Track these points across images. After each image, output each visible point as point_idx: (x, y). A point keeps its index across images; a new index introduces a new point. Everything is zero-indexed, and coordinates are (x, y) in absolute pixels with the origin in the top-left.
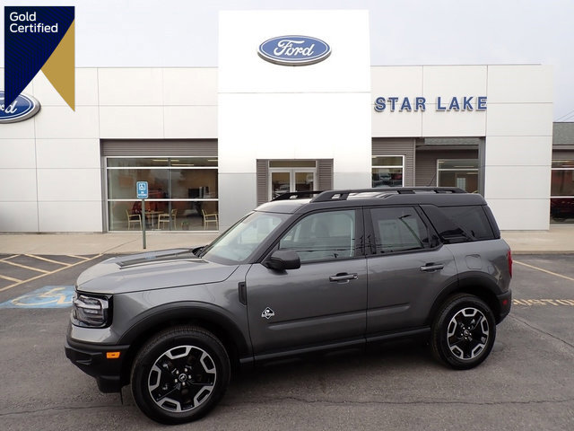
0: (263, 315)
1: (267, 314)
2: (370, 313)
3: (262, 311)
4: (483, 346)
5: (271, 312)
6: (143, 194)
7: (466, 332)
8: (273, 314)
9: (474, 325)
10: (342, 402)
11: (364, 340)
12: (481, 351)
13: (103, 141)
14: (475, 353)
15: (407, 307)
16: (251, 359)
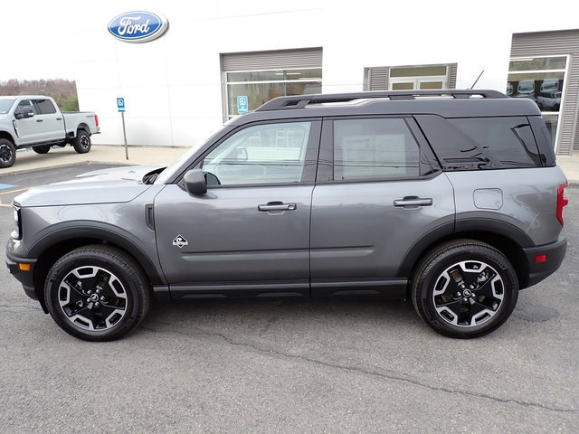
0: (174, 244)
1: (178, 242)
2: (314, 254)
3: (173, 238)
4: (492, 314)
5: (183, 241)
6: (243, 109)
7: (466, 292)
8: (186, 243)
9: (481, 283)
10: (267, 351)
11: (307, 285)
12: (487, 319)
13: (223, 56)
14: (477, 320)
15: (369, 251)
16: (166, 288)
